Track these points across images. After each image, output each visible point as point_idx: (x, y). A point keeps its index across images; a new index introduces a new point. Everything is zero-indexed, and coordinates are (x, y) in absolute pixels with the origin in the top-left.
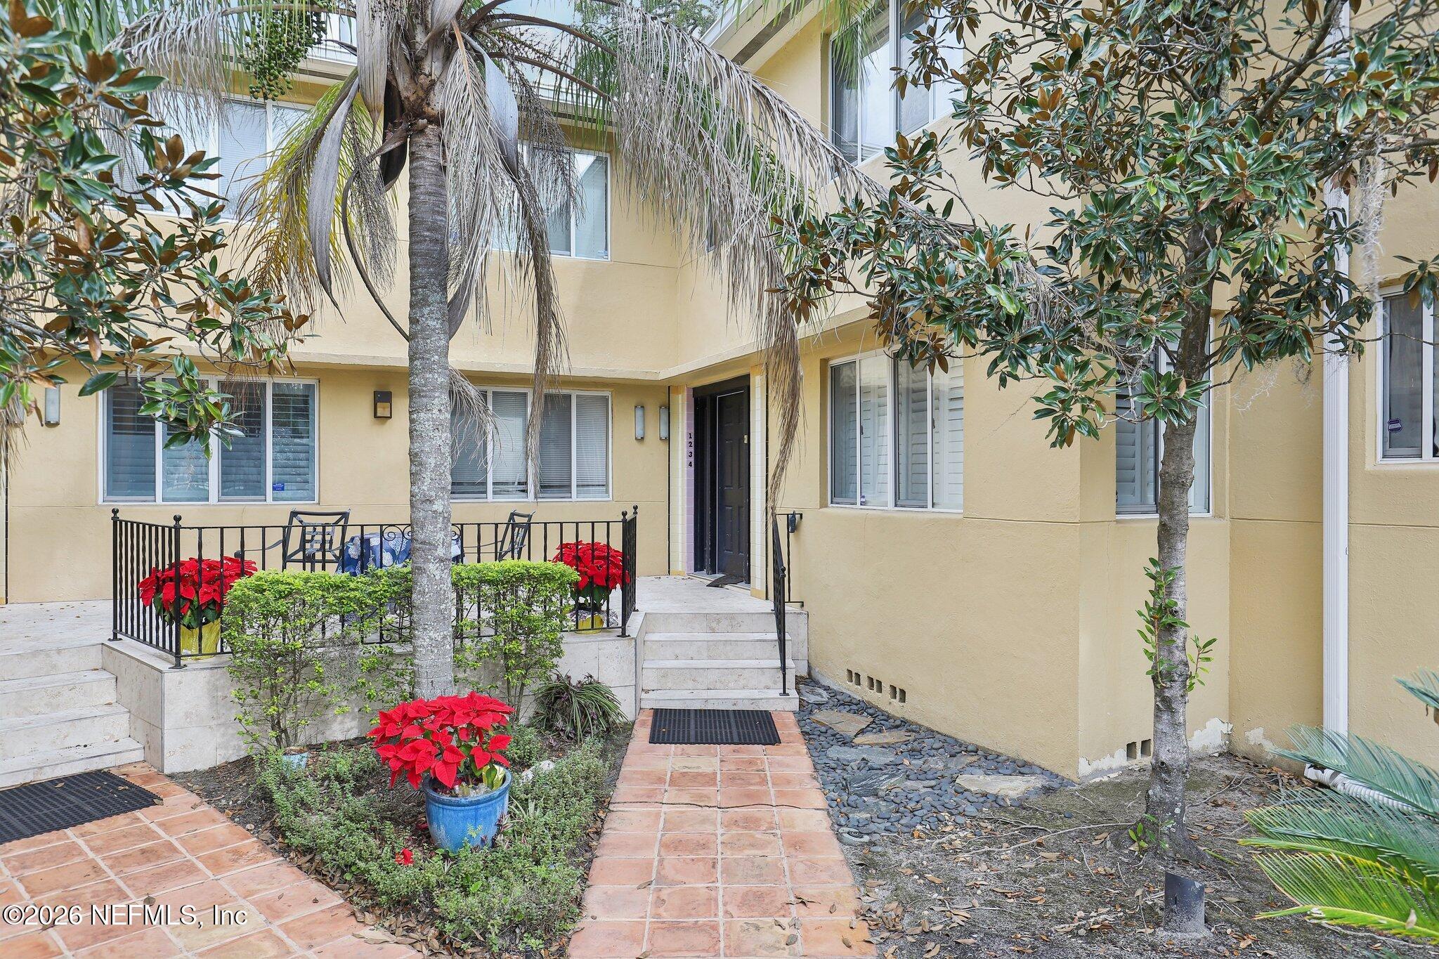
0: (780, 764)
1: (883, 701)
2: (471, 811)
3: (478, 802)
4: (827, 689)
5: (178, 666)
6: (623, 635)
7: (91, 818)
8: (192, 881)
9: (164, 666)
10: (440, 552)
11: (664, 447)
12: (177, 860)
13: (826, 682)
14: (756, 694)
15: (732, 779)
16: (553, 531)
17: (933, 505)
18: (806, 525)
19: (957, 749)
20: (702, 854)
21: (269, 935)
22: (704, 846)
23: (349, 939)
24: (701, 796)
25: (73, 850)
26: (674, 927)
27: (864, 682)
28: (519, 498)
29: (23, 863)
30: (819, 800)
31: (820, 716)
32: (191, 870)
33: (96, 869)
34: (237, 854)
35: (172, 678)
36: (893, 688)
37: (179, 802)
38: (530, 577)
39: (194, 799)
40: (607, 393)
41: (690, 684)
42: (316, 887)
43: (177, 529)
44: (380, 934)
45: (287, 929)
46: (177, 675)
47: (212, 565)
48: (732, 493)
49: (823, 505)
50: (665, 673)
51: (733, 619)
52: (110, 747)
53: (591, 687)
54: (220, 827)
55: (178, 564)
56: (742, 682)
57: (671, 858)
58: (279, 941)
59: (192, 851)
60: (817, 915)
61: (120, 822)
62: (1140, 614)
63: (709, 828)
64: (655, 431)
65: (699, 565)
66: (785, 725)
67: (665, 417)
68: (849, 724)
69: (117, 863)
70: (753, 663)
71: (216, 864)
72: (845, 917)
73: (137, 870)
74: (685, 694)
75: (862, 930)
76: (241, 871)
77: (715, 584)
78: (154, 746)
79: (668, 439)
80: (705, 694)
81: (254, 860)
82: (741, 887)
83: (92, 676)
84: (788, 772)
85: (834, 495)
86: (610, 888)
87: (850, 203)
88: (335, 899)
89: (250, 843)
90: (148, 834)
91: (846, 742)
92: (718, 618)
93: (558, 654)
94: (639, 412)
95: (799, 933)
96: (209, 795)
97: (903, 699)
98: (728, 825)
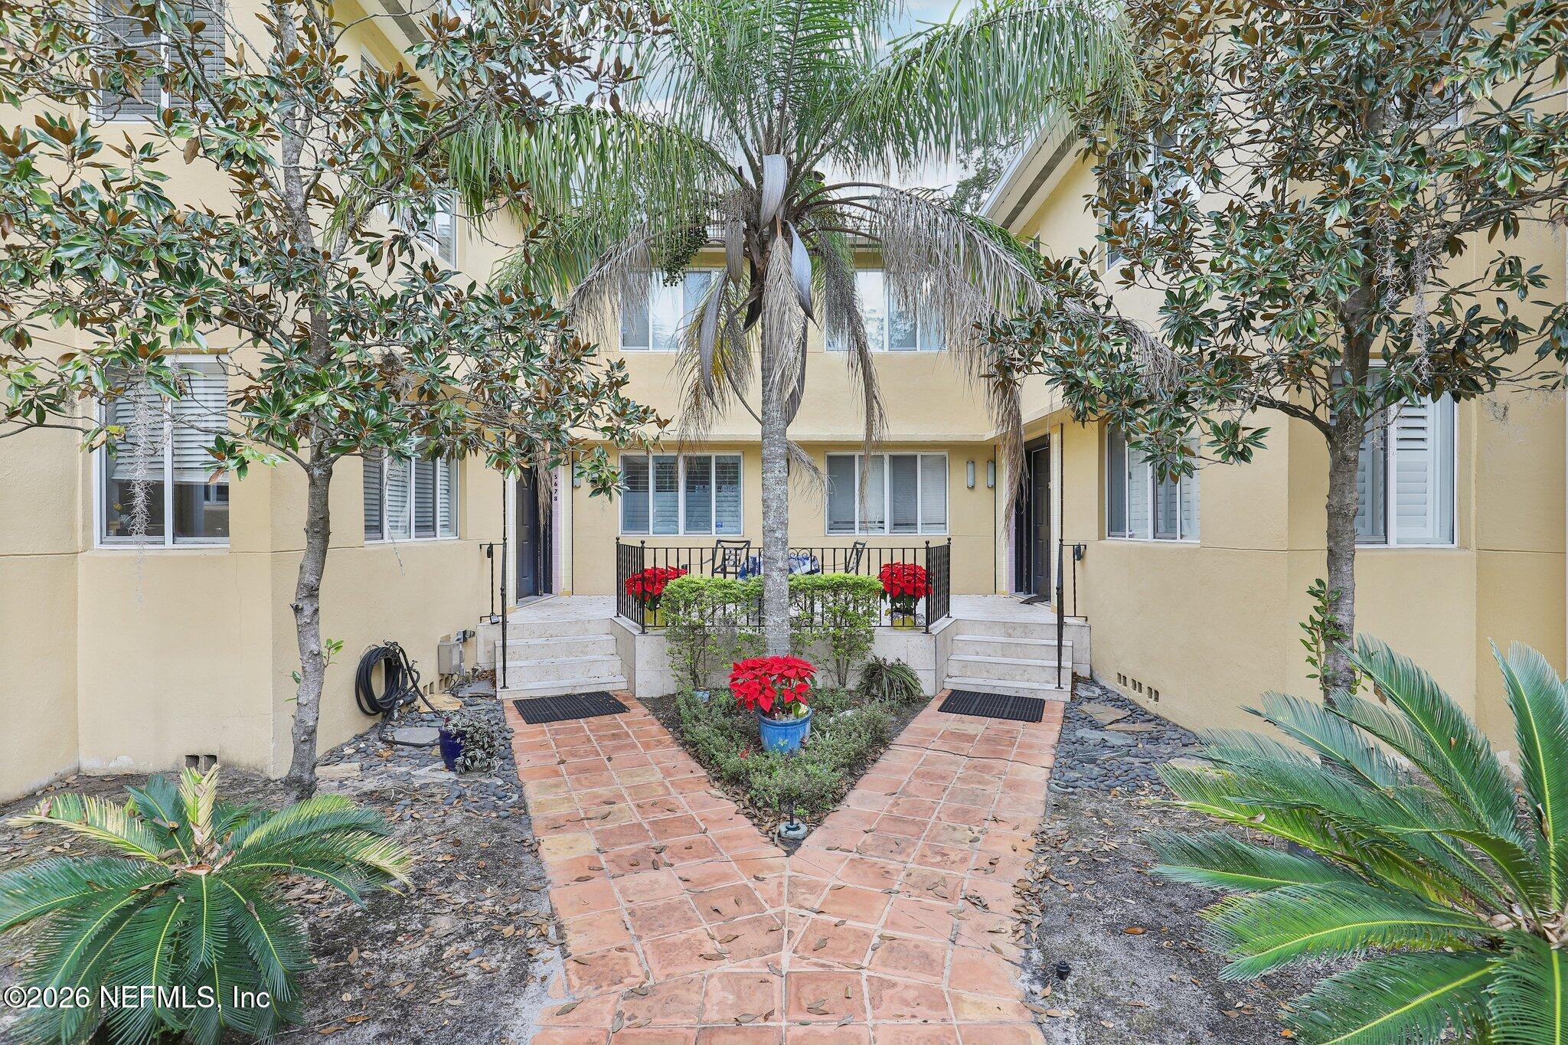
0: (1031, 735)
1: (1142, 699)
2: (782, 730)
3: (786, 725)
4: (1103, 688)
5: (643, 632)
6: (927, 632)
7: (593, 715)
8: (632, 753)
9: (636, 632)
10: (780, 564)
11: (991, 493)
12: (628, 741)
13: (1102, 683)
14: (1035, 686)
15: (987, 740)
16: (875, 554)
17: (1182, 536)
18: (1089, 555)
19: (1193, 740)
20: (940, 782)
21: (662, 784)
22: (944, 778)
23: (703, 793)
24: (958, 748)
25: (581, 729)
26: (897, 819)
27: (1145, 689)
28: (879, 533)
29: (557, 732)
30: (1049, 761)
31: (1086, 707)
32: (634, 746)
33: (589, 740)
34: (660, 742)
35: (640, 639)
36: (1150, 689)
37: (639, 712)
38: (848, 585)
39: (647, 711)
40: (945, 453)
41: (985, 675)
42: (694, 765)
43: (643, 548)
44: (720, 794)
45: (672, 783)
46: (643, 638)
47: (662, 571)
48: (1042, 530)
49: (1101, 538)
50: (965, 664)
51: (1026, 628)
52: (611, 679)
53: (901, 668)
54: (655, 728)
55: (644, 571)
56: (1027, 676)
57: (916, 782)
58: (667, 788)
59: (637, 737)
60: (1003, 829)
61: (606, 719)
62: (1303, 626)
63: (954, 768)
64: (983, 480)
65: (1019, 588)
66: (1053, 710)
67: (991, 470)
68: (1105, 713)
69: (600, 738)
70: (1039, 662)
71: (647, 746)
72: (1024, 833)
73: (607, 743)
74: (980, 681)
75: (1032, 842)
76: (659, 751)
77: (1028, 602)
78: (631, 681)
79: (994, 487)
80: (995, 683)
81: (668, 746)
82: (955, 805)
83: (606, 637)
84: (1034, 741)
85: (1111, 529)
86: (866, 792)
87: (1026, 310)
88: (703, 772)
89: (668, 738)
90: (619, 727)
91: (1097, 726)
92: (1014, 626)
93: (871, 640)
94: (970, 467)
95: (982, 837)
96: (654, 711)
97: (1157, 699)
98: (967, 768)
